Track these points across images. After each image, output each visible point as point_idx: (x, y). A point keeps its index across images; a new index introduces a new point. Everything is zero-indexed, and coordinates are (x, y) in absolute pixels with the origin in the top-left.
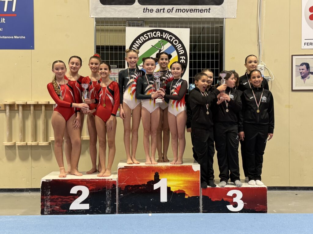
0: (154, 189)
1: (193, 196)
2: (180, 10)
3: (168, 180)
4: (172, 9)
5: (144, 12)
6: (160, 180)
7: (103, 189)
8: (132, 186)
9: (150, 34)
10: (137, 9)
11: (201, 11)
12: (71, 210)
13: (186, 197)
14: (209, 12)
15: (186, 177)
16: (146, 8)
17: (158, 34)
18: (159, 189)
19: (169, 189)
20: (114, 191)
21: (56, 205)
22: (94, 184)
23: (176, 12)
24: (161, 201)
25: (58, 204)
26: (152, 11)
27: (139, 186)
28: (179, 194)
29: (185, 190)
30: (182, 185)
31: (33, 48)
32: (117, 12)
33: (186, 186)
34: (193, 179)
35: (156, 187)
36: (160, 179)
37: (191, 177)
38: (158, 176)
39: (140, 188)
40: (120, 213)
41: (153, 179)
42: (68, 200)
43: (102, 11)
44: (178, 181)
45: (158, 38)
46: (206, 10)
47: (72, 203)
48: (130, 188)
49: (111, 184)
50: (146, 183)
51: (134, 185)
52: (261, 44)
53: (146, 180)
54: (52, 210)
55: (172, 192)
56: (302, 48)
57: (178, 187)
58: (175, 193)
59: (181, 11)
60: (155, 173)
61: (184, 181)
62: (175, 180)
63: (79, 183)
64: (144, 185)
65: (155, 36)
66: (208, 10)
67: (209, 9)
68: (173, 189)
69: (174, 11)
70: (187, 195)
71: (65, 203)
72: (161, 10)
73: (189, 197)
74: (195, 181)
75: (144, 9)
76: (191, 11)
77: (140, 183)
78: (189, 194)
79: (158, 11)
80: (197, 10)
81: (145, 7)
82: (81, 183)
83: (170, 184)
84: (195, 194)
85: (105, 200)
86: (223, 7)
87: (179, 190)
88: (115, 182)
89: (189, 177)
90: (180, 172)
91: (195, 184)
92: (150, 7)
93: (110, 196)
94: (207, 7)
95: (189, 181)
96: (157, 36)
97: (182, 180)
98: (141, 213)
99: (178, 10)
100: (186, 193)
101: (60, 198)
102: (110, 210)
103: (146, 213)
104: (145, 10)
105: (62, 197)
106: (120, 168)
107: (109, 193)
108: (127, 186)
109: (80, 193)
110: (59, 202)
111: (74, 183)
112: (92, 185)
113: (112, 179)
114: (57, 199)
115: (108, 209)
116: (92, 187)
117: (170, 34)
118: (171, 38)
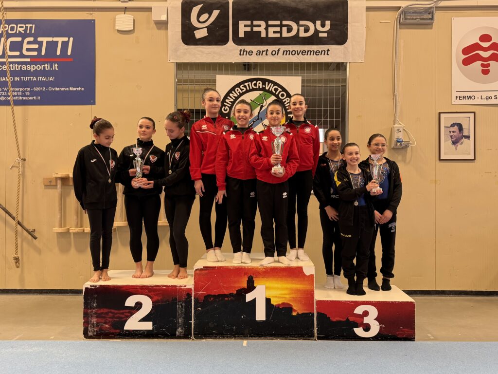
41: (245, 285)
83: (270, 294)
95: (298, 291)
105: (113, 311)
106: (197, 270)
107: (182, 306)
108: (207, 297)
109: (139, 306)
110: (110, 318)
111: (130, 290)
112: (157, 294)
113: (185, 286)
114: (107, 313)
115: (180, 330)
116: (156, 298)
117: (275, 84)
118: (276, 90)
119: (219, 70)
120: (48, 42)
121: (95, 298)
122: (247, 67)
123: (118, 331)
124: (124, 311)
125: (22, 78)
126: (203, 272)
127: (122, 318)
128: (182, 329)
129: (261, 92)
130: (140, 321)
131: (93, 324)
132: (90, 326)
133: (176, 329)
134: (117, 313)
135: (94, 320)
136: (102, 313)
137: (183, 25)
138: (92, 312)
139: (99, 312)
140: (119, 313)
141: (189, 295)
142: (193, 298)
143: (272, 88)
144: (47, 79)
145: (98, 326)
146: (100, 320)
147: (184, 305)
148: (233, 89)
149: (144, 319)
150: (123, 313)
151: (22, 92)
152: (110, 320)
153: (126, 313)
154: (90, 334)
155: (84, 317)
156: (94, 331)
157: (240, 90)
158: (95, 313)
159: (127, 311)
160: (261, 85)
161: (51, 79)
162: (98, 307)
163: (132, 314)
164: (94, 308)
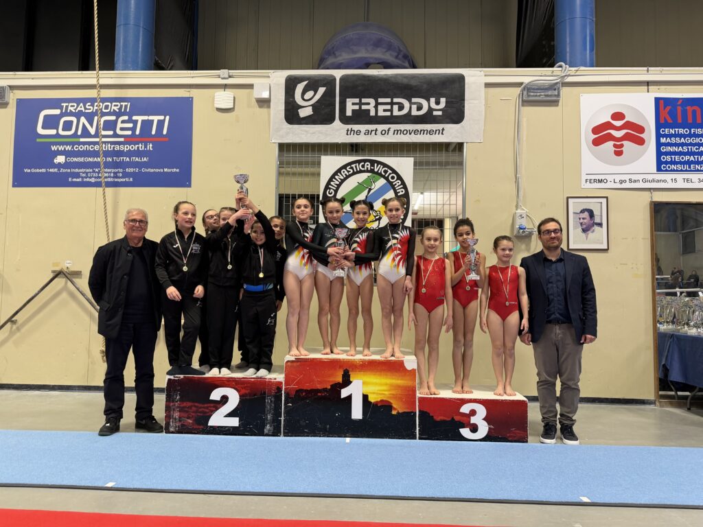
0: (342, 397)
1: (406, 411)
2: (399, 132)
3: (364, 383)
4: (389, 130)
5: (347, 134)
6: (351, 382)
7: (261, 394)
8: (306, 391)
9: (356, 167)
10: (337, 130)
11: (430, 132)
12: (211, 427)
13: (394, 412)
14: (442, 134)
15: (393, 379)
16: (350, 129)
17: (368, 166)
18: (349, 398)
19: (365, 397)
20: (278, 398)
21: (188, 418)
22: (249, 385)
23: (394, 134)
24: (353, 418)
25: (191, 416)
26: (358, 133)
27: (318, 391)
28: (381, 406)
29: (391, 401)
30: (386, 393)
31: (190, 186)
32: (309, 135)
33: (393, 395)
34: (406, 382)
35: (344, 393)
36: (351, 380)
37: (401, 379)
38: (349, 376)
39: (319, 394)
40: (286, 435)
41: (340, 379)
42: (207, 411)
43: (287, 134)
44: (381, 385)
45: (367, 171)
46: (438, 132)
47: (211, 415)
48: (304, 394)
49: (274, 388)
50: (329, 387)
51: (309, 389)
52: (520, 180)
53: (329, 381)
54: (182, 424)
55: (371, 403)
56: (583, 187)
57: (380, 396)
58: (376, 404)
59: (401, 132)
60: (344, 371)
61: (391, 385)
62: (376, 384)
63: (224, 383)
64: (325, 390)
65: (363, 169)
66: (441, 131)
67: (443, 130)
68: (372, 399)
69: (391, 132)
70: (395, 409)
71: (201, 414)
72: (372, 131)
73: (398, 413)
74: (409, 387)
75: (348, 130)
76: (416, 132)
77: (319, 387)
78: (398, 408)
79: (368, 133)
80: (424, 131)
81: (349, 127)
82: (227, 383)
83: (367, 390)
84: (408, 408)
85: (263, 412)
86: (463, 127)
87: (382, 401)
88: (281, 383)
89: (398, 380)
90: (384, 370)
91: (409, 391)
92: (356, 127)
93: (271, 406)
94: (440, 126)
95: (398, 387)
96: (366, 169)
97: (386, 384)
98: (320, 436)
99: (397, 132)
100: (394, 406)
101: (195, 406)
102: (272, 429)
103: (328, 437)
104: (348, 132)
105: (196, 404)
106: (288, 361)
107: (271, 401)
108: (298, 391)
109: (225, 399)
110: (193, 412)
111: (216, 383)
112: (245, 388)
113: (275, 379)
114: (190, 407)
115: (268, 427)
116: (243, 391)
117: (385, 165)
118: (386, 172)
119: (324, 151)
120: (142, 120)
121: (179, 391)
122: (354, 148)
123: (202, 427)
124: (209, 405)
125: (115, 158)
126: (295, 364)
127: (206, 413)
128: (271, 426)
129: (369, 174)
130: (226, 416)
131: (175, 419)
132: (171, 420)
133: (264, 427)
134: (200, 408)
135: (177, 415)
136: (185, 407)
137: (287, 103)
138: (175, 405)
139: (182, 406)
140: (204, 408)
141: (279, 389)
142: (283, 392)
143: (382, 170)
144: (141, 159)
145: (180, 421)
146: (183, 414)
147: (273, 399)
148: (339, 171)
149: (230, 415)
150: (207, 408)
151: (114, 173)
152: (193, 414)
153: (211, 407)
154: (172, 429)
155: (166, 411)
156: (176, 427)
157: (346, 172)
158: (178, 407)
159: (212, 405)
160: (369, 167)
161: (145, 159)
162: (182, 400)
163: (217, 409)
164: (177, 402)
